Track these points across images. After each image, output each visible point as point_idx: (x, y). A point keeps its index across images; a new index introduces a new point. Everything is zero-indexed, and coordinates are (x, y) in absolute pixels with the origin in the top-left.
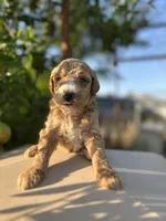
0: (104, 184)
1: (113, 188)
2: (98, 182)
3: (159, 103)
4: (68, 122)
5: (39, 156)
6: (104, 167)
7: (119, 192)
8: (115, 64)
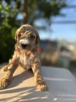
0: (39, 88)
1: (43, 90)
2: (36, 86)
3: (69, 44)
4: (23, 56)
5: (8, 72)
6: (39, 79)
7: (46, 93)
8: (50, 25)
